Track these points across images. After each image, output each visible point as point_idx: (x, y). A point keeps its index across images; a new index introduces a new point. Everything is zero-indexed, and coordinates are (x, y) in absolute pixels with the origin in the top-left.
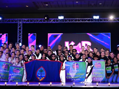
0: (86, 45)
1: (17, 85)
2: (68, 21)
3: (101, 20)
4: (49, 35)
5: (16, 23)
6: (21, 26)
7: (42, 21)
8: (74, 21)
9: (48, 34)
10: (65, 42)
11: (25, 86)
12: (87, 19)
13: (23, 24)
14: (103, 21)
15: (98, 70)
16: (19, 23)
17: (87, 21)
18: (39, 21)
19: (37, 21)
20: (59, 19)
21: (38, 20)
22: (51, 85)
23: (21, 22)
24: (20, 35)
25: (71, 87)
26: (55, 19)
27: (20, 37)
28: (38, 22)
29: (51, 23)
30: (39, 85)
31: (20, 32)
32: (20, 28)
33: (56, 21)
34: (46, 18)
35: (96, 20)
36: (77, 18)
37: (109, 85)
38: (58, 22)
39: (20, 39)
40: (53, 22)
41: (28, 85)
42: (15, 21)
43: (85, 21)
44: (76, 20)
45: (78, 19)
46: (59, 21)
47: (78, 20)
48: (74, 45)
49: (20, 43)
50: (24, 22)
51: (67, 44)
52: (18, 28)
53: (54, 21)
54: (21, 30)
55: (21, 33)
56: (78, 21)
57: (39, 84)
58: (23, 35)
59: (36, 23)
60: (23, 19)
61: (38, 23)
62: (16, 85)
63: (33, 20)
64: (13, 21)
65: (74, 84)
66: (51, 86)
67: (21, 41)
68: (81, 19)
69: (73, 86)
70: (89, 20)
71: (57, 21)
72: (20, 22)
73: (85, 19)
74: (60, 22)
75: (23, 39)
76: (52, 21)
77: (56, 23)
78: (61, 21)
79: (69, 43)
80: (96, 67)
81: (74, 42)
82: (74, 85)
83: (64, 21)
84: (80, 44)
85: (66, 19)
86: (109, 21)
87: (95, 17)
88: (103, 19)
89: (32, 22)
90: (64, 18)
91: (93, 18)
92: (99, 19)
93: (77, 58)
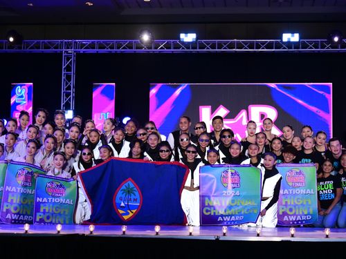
0: (263, 116)
1: (59, 232)
2: (208, 48)
3: (305, 46)
5: (56, 53)
6: (71, 63)
7: (134, 46)
8: (225, 48)
10: (200, 107)
11: (84, 235)
12: (263, 43)
13: (78, 55)
14: (311, 48)
15: (296, 191)
16: (67, 52)
17: (262, 46)
18: (124, 48)
19: (119, 48)
20: (183, 43)
21: (122, 45)
22: (157, 233)
23: (70, 49)
24: (69, 88)
25: (217, 239)
26: (172, 41)
27: (68, 95)
28: (120, 50)
29: (160, 55)
30: (124, 232)
31: (69, 78)
32: (68, 68)
33: (174, 48)
35: (289, 44)
36: (235, 40)
37: (327, 236)
38: (180, 50)
39: (70, 99)
40: (165, 50)
41: (91, 232)
42: (55, 48)
43: (259, 48)
44: (232, 46)
45: (238, 43)
46: (183, 48)
47: (239, 45)
48: (228, 117)
49: (69, 109)
50: (82, 50)
51: (205, 114)
52: (63, 67)
53: (167, 46)
54: (72, 73)
55: (72, 83)
56: (237, 48)
57: (124, 229)
58: (76, 87)
59: (116, 54)
61: (122, 53)
62: (54, 232)
63: (108, 45)
64: (49, 48)
65: (225, 231)
66: (157, 237)
67: (72, 103)
68: (246, 43)
69: (222, 238)
70: (269, 46)
71: (177, 47)
72: (70, 51)
73: (257, 43)
74: (186, 50)
75: (76, 98)
76: (162, 48)
77: (173, 54)
78: (189, 48)
79: (213, 111)
80: (290, 184)
81: (226, 107)
82: (224, 234)
83: (196, 48)
84: (243, 114)
85: (203, 41)
86: (328, 48)
87: (286, 37)
88: (311, 43)
89: (104, 48)
90: (197, 38)
91: (281, 38)
92: (299, 42)
93: (235, 156)
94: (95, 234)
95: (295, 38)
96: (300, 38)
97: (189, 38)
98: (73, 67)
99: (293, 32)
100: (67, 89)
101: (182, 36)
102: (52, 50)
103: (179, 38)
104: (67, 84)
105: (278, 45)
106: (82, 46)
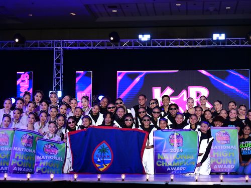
0: (198, 94)
1: (52, 179)
2: (159, 45)
3: (229, 43)
4: (120, 74)
5: (49, 50)
6: (60, 57)
7: (105, 44)
8: (171, 45)
9: (118, 72)
10: (153, 88)
11: (70, 181)
12: (199, 41)
13: (65, 51)
14: (234, 44)
15: (222, 147)
16: (57, 49)
17: (199, 44)
18: (98, 46)
19: (94, 46)
20: (141, 42)
21: (96, 44)
22: (123, 180)
23: (59, 47)
24: (59, 75)
25: (167, 184)
26: (133, 40)
27: (58, 80)
28: (96, 47)
29: (124, 50)
30: (99, 179)
31: (58, 68)
32: (58, 61)
33: (135, 46)
34: (112, 39)
35: (218, 41)
36: (179, 39)
37: (247, 181)
38: (139, 46)
39: (59, 83)
40: (128, 46)
41: (75, 179)
42: (49, 46)
43: (196, 45)
44: (176, 43)
45: (181, 41)
46: (141, 46)
47: (181, 43)
48: (173, 95)
49: (59, 90)
50: (68, 48)
51: (157, 93)
52: (55, 60)
53: (130, 44)
54: (61, 64)
55: (61, 71)
56: (180, 45)
57: (99, 177)
58: (64, 74)
59: (93, 49)
60: (64, 42)
61: (97, 49)
62: (49, 180)
63: (86, 43)
64: (44, 46)
65: (172, 178)
66: (123, 182)
67: (61, 86)
68: (186, 41)
69: (170, 183)
70: (204, 43)
72: (59, 48)
73: (195, 41)
74: (143, 46)
75: (64, 82)
76: (125, 45)
77: (133, 49)
78: (145, 45)
79: (162, 91)
80: (219, 142)
81: (172, 88)
82: (172, 180)
83: (150, 45)
84: (184, 93)
85: (155, 40)
86: (246, 44)
87: (216, 37)
88: (234, 40)
89: (84, 46)
90: (151, 38)
91: (212, 37)
92: (225, 40)
93: (179, 123)
94: (78, 180)
95: (222, 37)
96: (226, 37)
97: (145, 38)
98: (62, 60)
99: (220, 33)
100: (57, 76)
101: (140, 36)
102: (46, 48)
103: (138, 38)
104: (57, 72)
105: (210, 43)
106: (68, 44)
